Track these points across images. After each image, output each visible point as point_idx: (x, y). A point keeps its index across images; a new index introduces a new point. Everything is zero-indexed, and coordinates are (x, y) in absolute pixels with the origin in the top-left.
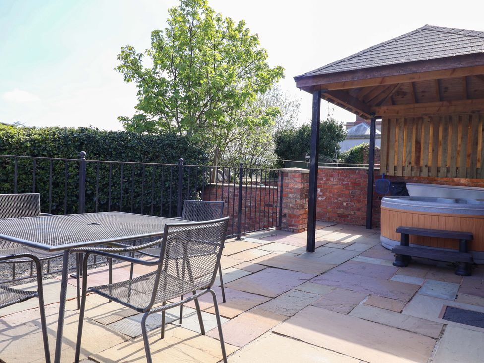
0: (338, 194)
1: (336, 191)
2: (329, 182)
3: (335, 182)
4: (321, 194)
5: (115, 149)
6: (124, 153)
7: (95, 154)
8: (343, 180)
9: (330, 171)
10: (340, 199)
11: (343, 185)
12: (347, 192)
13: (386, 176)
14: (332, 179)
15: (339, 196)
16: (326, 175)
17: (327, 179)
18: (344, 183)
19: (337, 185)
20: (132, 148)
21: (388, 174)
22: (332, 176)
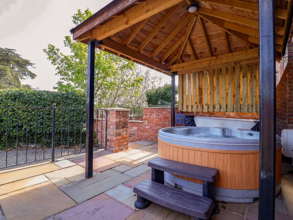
0: (157, 124)
1: (155, 122)
2: (151, 116)
3: (154, 117)
4: (147, 124)
5: (34, 100)
6: (40, 102)
7: (23, 103)
8: (159, 115)
9: (152, 109)
10: (157, 127)
11: (159, 118)
12: (161, 123)
13: (182, 112)
14: (153, 115)
15: (157, 125)
16: (150, 112)
17: (150, 115)
18: (159, 117)
19: (155, 118)
21: (183, 111)
22: (153, 113)
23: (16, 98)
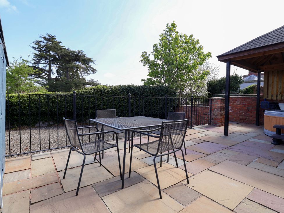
0: (240, 109)
1: (239, 108)
2: (235, 103)
3: (238, 103)
4: (231, 109)
5: (140, 92)
6: (144, 94)
7: (133, 95)
8: (243, 102)
9: (236, 98)
10: (241, 111)
11: (243, 105)
12: (245, 108)
13: (266, 100)
14: (237, 102)
15: (241, 110)
16: (234, 100)
17: (234, 102)
18: (243, 104)
19: (239, 105)
20: (147, 91)
21: (268, 99)
22: (237, 100)
23: (129, 91)
